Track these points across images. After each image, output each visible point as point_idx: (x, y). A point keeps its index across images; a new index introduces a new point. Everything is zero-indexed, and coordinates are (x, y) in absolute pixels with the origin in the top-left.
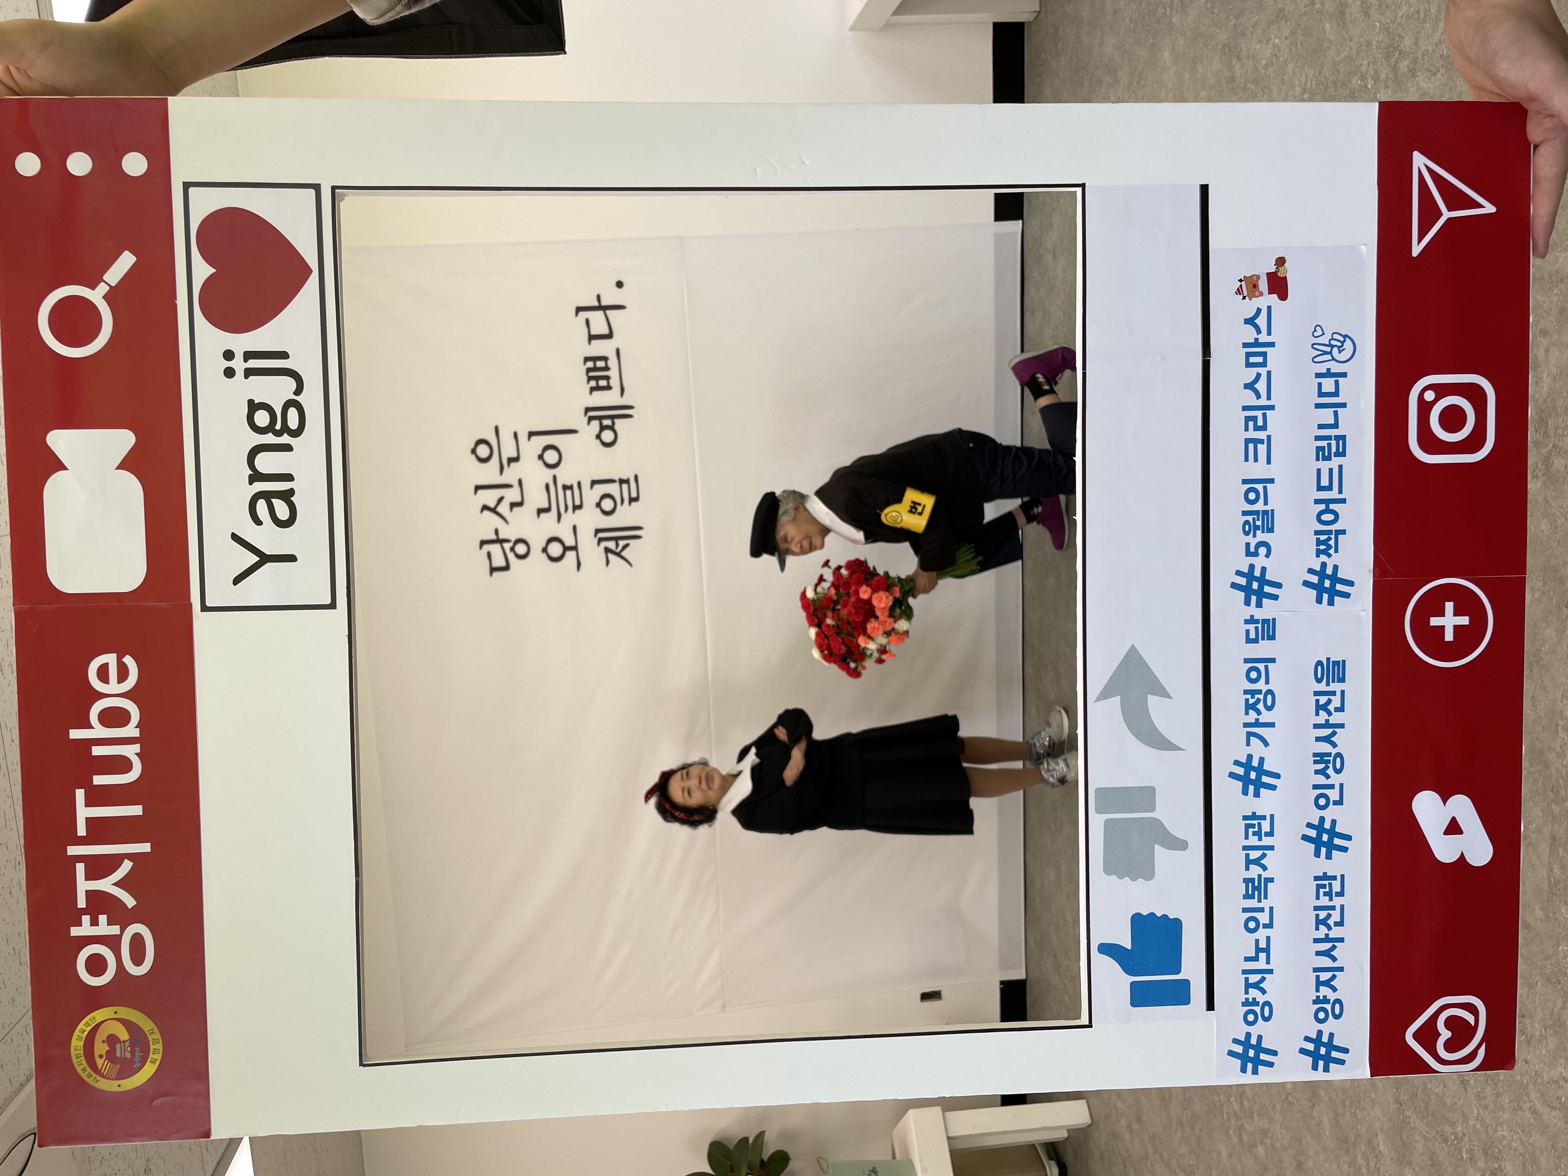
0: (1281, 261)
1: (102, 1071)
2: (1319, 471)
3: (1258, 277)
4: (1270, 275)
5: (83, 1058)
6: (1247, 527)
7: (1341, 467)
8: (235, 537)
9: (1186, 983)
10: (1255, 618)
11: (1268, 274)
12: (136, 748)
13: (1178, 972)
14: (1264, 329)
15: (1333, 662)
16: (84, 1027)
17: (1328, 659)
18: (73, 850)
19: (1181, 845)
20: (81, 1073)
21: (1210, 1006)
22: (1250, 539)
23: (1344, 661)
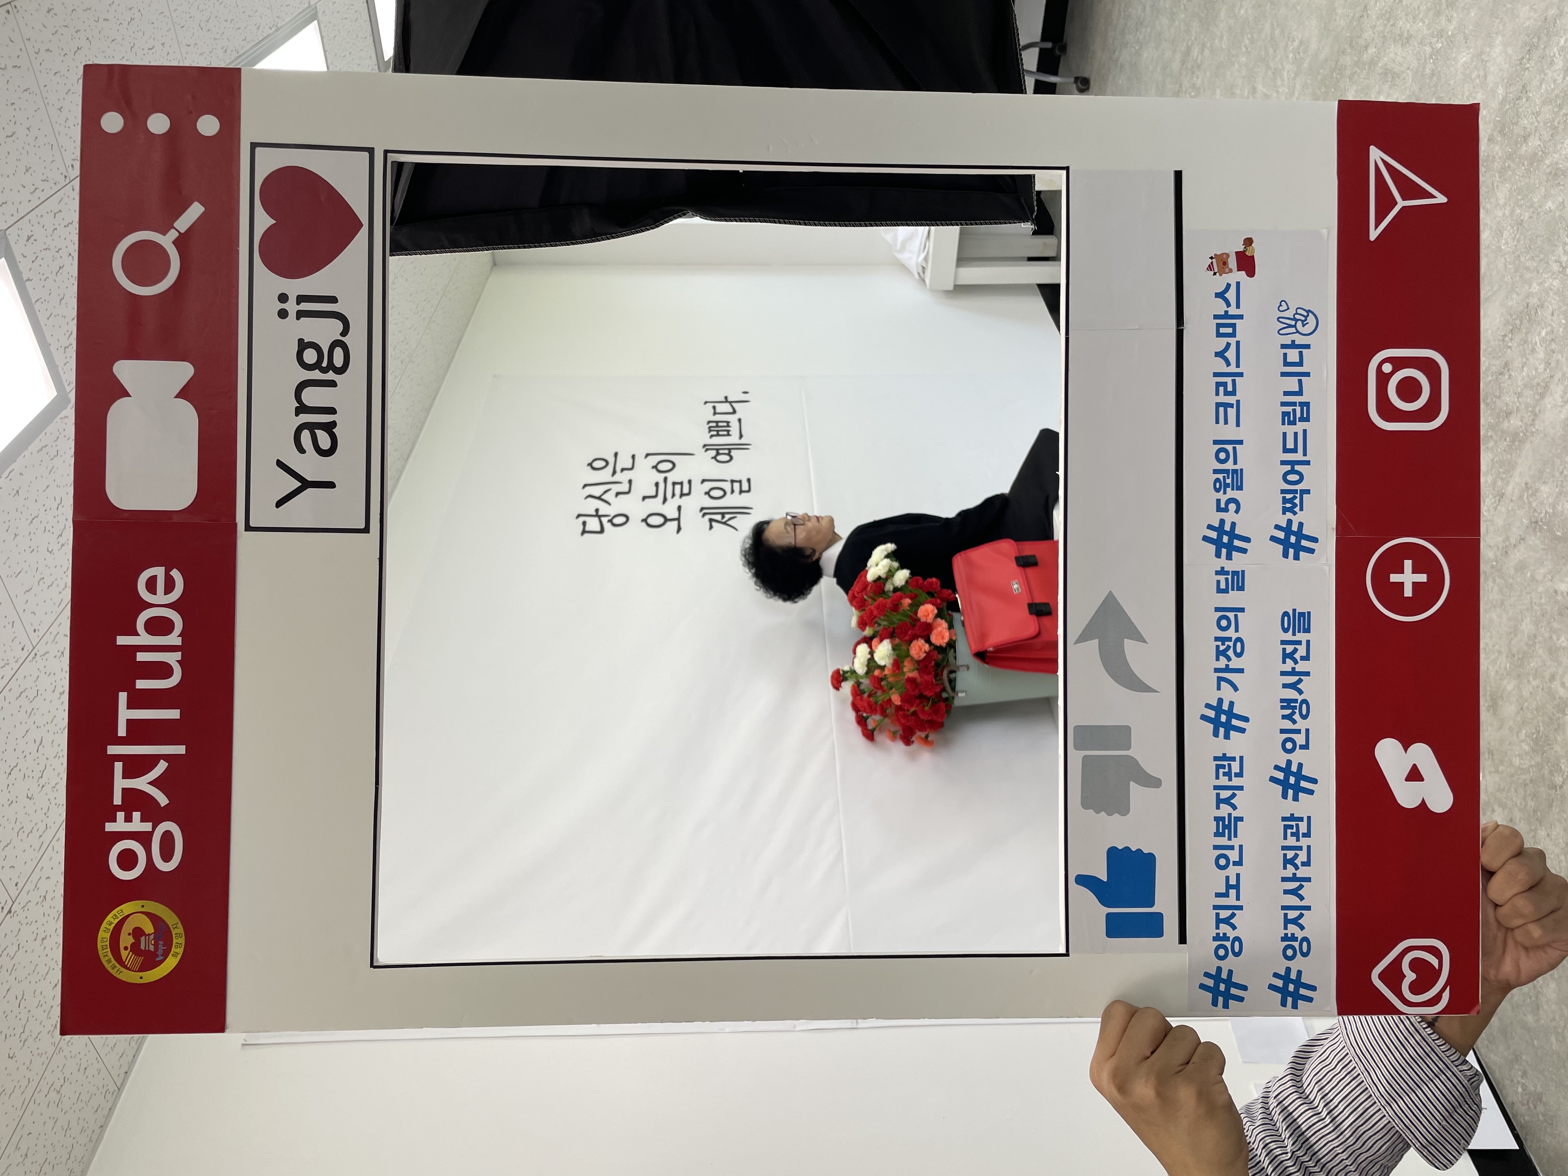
0: (1248, 242)
1: (126, 964)
2: (1285, 434)
3: (1228, 255)
4: (1238, 254)
5: (109, 950)
6: (1218, 485)
7: (1305, 431)
8: (280, 464)
9: (1160, 915)
10: (1226, 569)
11: (1237, 253)
12: (178, 655)
13: (1152, 904)
14: (1233, 302)
15: (1299, 613)
16: (112, 920)
17: (1294, 610)
18: (112, 750)
19: (1156, 783)
20: (105, 964)
21: (1183, 939)
22: (1220, 496)
23: (1309, 613)
